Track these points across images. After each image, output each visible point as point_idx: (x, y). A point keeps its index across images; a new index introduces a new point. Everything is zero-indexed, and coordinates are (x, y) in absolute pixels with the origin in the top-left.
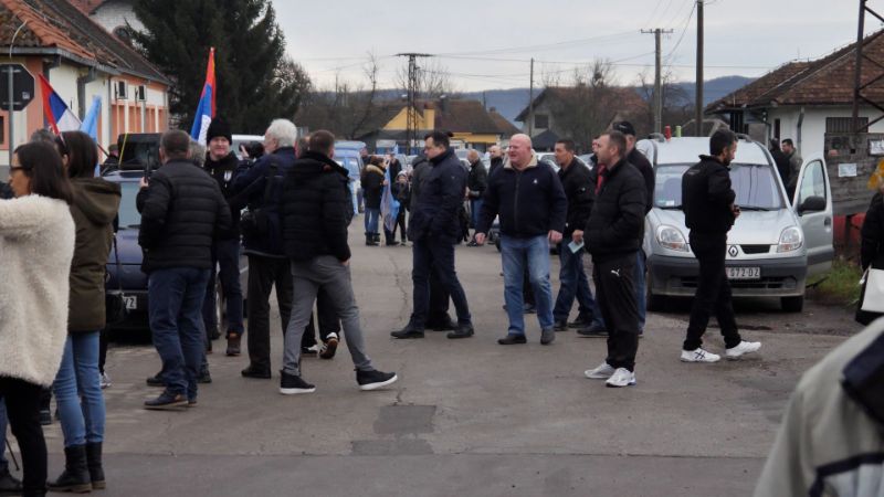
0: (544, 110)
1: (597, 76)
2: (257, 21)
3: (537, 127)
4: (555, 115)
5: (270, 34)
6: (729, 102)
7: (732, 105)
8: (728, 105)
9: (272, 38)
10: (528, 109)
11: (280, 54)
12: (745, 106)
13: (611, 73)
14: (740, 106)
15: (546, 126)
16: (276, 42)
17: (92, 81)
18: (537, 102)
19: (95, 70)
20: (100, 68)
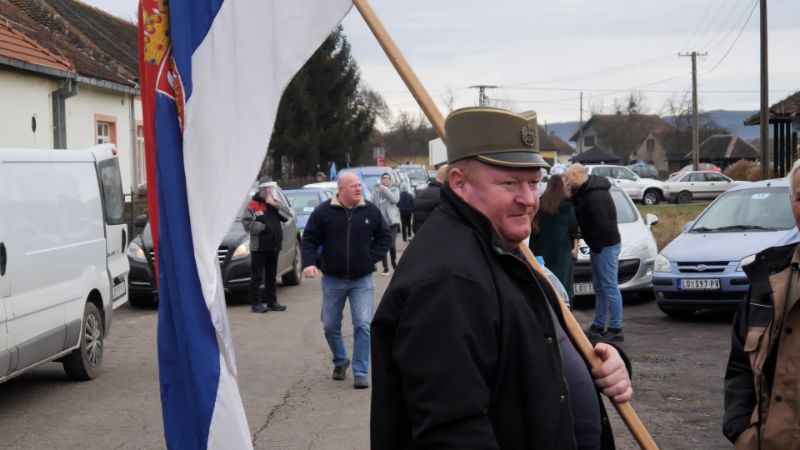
0: (591, 132)
1: (632, 105)
2: (334, 53)
3: (586, 145)
4: (600, 135)
5: (346, 65)
6: (778, 111)
7: (781, 115)
8: (776, 114)
9: (347, 69)
10: (579, 132)
11: (356, 82)
12: (794, 115)
13: (643, 102)
14: (788, 115)
15: (593, 144)
16: (351, 72)
17: (73, 94)
18: (586, 126)
19: (74, 83)
20: (86, 80)
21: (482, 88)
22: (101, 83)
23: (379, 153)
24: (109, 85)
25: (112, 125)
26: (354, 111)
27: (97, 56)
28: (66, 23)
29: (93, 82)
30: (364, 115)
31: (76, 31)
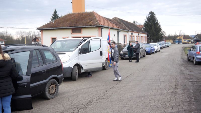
3: (196, 38)
4: (198, 37)
16: (161, 29)
17: (120, 32)
18: (196, 36)
19: (120, 30)
20: (122, 30)
21: (180, 30)
22: (124, 30)
23: (164, 39)
24: (125, 30)
25: (126, 35)
26: (161, 34)
27: (125, 27)
28: (121, 23)
29: (123, 30)
30: (162, 34)
31: (123, 24)
